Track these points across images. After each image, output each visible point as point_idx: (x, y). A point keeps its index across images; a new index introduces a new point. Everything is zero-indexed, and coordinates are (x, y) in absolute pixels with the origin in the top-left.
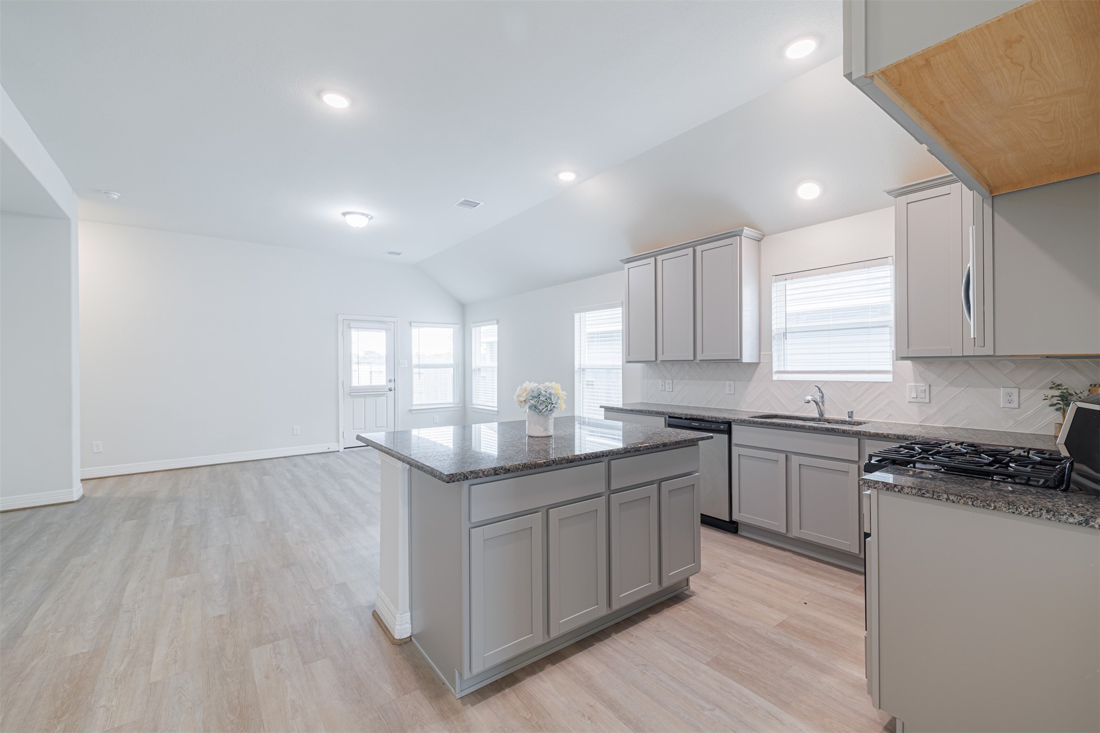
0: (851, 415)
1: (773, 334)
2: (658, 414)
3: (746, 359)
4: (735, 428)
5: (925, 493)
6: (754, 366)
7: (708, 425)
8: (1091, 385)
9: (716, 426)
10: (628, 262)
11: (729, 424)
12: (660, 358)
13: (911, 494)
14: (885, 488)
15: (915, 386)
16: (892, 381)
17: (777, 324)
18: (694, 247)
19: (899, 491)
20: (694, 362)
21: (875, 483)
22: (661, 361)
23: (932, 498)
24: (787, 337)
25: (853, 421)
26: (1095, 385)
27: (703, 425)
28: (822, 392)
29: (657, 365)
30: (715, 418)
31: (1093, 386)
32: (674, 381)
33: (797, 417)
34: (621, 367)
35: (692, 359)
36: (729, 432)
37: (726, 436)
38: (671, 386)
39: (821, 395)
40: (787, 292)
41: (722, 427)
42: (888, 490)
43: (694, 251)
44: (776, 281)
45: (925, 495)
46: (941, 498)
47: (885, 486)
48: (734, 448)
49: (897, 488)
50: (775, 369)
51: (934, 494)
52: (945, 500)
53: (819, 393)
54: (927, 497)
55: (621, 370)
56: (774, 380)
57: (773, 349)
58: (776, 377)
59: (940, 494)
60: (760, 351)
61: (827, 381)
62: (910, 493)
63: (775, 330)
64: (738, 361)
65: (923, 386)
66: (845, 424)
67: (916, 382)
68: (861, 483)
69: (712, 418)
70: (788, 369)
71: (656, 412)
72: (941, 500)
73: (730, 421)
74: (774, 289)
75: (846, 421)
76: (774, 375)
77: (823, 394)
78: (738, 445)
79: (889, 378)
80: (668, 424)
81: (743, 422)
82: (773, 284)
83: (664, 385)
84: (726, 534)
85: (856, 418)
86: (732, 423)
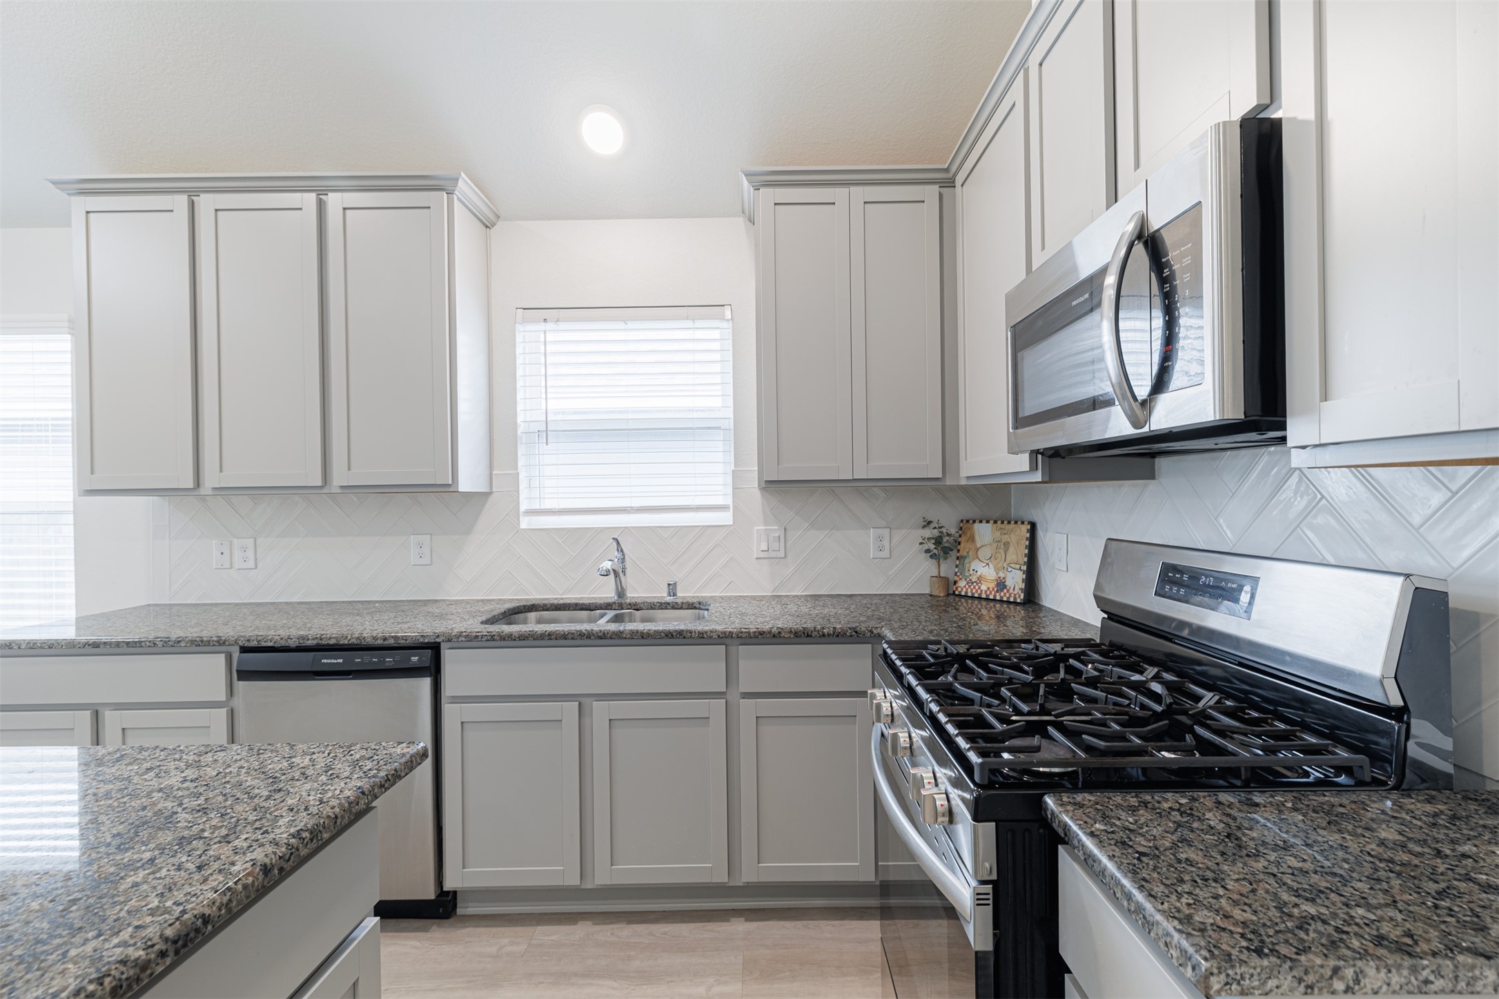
0: (672, 588)
1: (519, 431)
2: (200, 645)
3: (464, 486)
4: (448, 656)
5: (1432, 978)
6: (479, 498)
7: (374, 659)
8: (962, 521)
9: (398, 658)
10: (82, 192)
11: (434, 649)
12: (211, 479)
13: (1385, 993)
14: (1302, 988)
15: (766, 530)
16: (732, 523)
17: (527, 413)
18: (321, 192)
19: (1348, 990)
20: (324, 491)
21: (1264, 976)
22: (214, 489)
23: (1452, 991)
24: (549, 441)
25: (679, 601)
26: (968, 521)
27: (358, 660)
28: (622, 551)
29: (203, 498)
30: (396, 638)
31: (965, 522)
32: (259, 541)
33: (576, 604)
34: (71, 509)
35: (319, 483)
36: (434, 670)
37: (426, 683)
38: (250, 553)
39: (620, 555)
40: (548, 347)
41: (415, 659)
42: (1312, 994)
43: (321, 205)
44: (525, 321)
45: (1432, 987)
46: (1479, 986)
47: (1300, 980)
48: (447, 709)
49: (1342, 978)
50: (523, 507)
51: (1456, 977)
52: (1490, 989)
53: (616, 553)
54: (1436, 993)
55: (71, 516)
56: (523, 529)
57: (520, 464)
58: (525, 523)
59: (1477, 972)
60: (491, 467)
61: (626, 528)
62: (1385, 988)
63: (523, 424)
64: (446, 489)
65: (776, 530)
66: (666, 608)
67: (766, 524)
68: (1216, 987)
69: (385, 639)
70: (548, 505)
71: (192, 642)
72: (1478, 993)
73: (438, 640)
74: (519, 338)
75: (669, 604)
76: (521, 518)
77: (623, 555)
78: (456, 700)
79: (726, 518)
80: (238, 671)
81: (471, 641)
82: (517, 325)
83: (227, 553)
84: (425, 930)
85: (684, 594)
86: (443, 646)
